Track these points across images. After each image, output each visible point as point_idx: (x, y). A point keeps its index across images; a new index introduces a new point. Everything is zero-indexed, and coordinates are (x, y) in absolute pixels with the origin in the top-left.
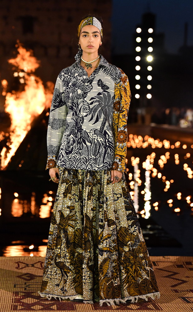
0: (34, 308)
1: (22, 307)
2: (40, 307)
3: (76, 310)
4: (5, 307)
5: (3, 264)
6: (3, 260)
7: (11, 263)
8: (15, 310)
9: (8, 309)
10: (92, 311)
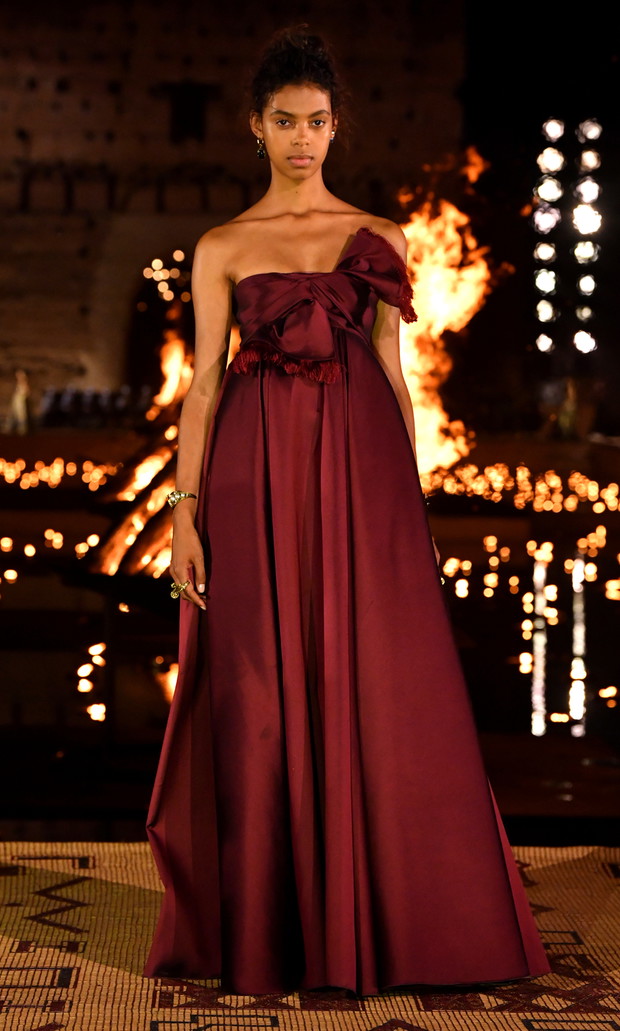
0: (228, 1003)
1: (189, 999)
2: (247, 998)
3: (364, 1009)
4: (131, 996)
5: (120, 866)
6: (120, 853)
7: (147, 863)
8: (165, 1007)
9: (143, 1004)
10: (416, 1013)
